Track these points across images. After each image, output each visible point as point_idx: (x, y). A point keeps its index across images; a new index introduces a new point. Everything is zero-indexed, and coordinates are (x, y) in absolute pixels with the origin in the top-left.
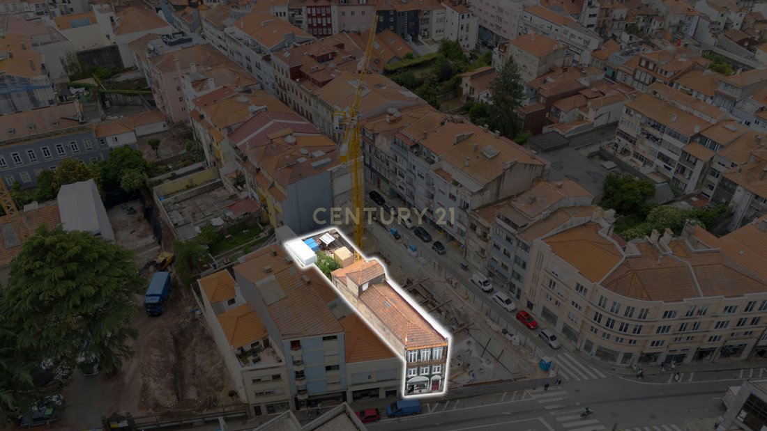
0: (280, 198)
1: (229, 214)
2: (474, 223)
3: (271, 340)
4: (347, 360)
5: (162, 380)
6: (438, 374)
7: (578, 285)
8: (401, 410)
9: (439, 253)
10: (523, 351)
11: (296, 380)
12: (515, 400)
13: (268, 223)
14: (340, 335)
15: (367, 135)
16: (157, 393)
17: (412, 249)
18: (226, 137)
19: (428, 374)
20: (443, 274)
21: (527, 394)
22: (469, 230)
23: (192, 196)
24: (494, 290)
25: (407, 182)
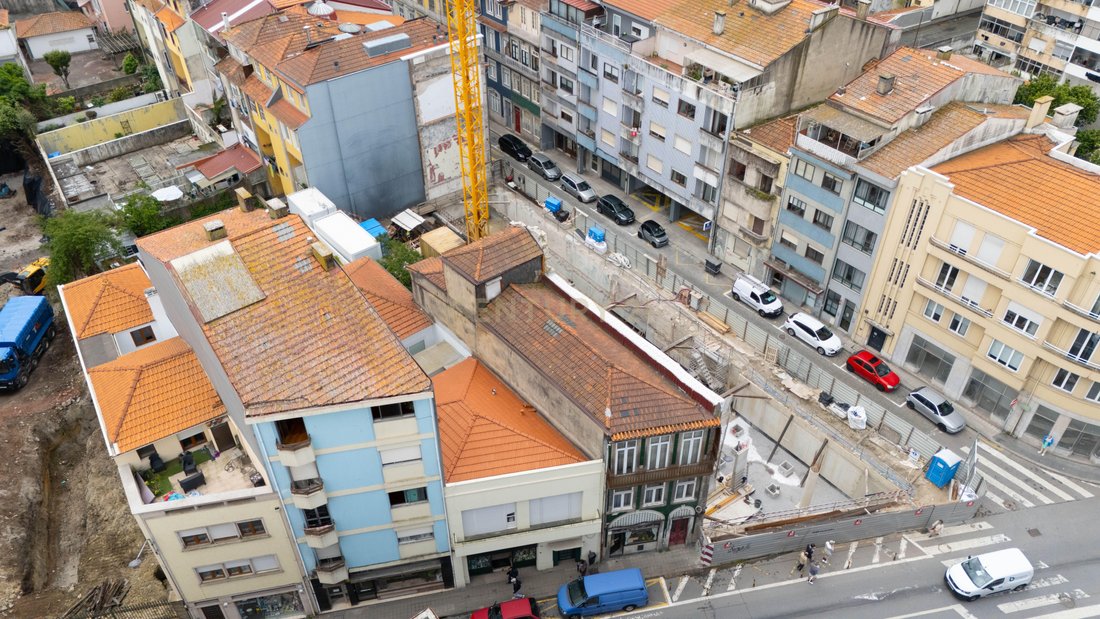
0: (294, 120)
1: (197, 178)
2: (741, 159)
3: (235, 427)
4: (448, 474)
6: (687, 504)
7: (1034, 265)
8: (595, 600)
9: (654, 244)
10: (876, 440)
11: (308, 533)
12: (881, 562)
13: (283, 196)
14: (422, 400)
15: (489, 12)
17: (595, 238)
18: (189, 20)
19: (661, 503)
20: (668, 282)
21: (909, 544)
22: (726, 180)
23: (123, 150)
24: (789, 311)
25: (579, 100)
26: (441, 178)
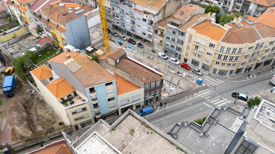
0: (63, 31)
1: (38, 45)
2: (157, 29)
3: (78, 92)
4: (118, 94)
5: (22, 125)
6: (158, 94)
7: (210, 44)
8: (145, 112)
9: (141, 48)
10: (188, 79)
11: (94, 108)
12: (191, 98)
13: (59, 47)
14: (114, 81)
16: (21, 132)
17: (129, 48)
18: (28, 9)
19: (154, 94)
20: (145, 55)
21: (195, 95)
22: (154, 34)
23: (17, 41)
24: (169, 58)
25: (121, 19)
26: (94, 39)
